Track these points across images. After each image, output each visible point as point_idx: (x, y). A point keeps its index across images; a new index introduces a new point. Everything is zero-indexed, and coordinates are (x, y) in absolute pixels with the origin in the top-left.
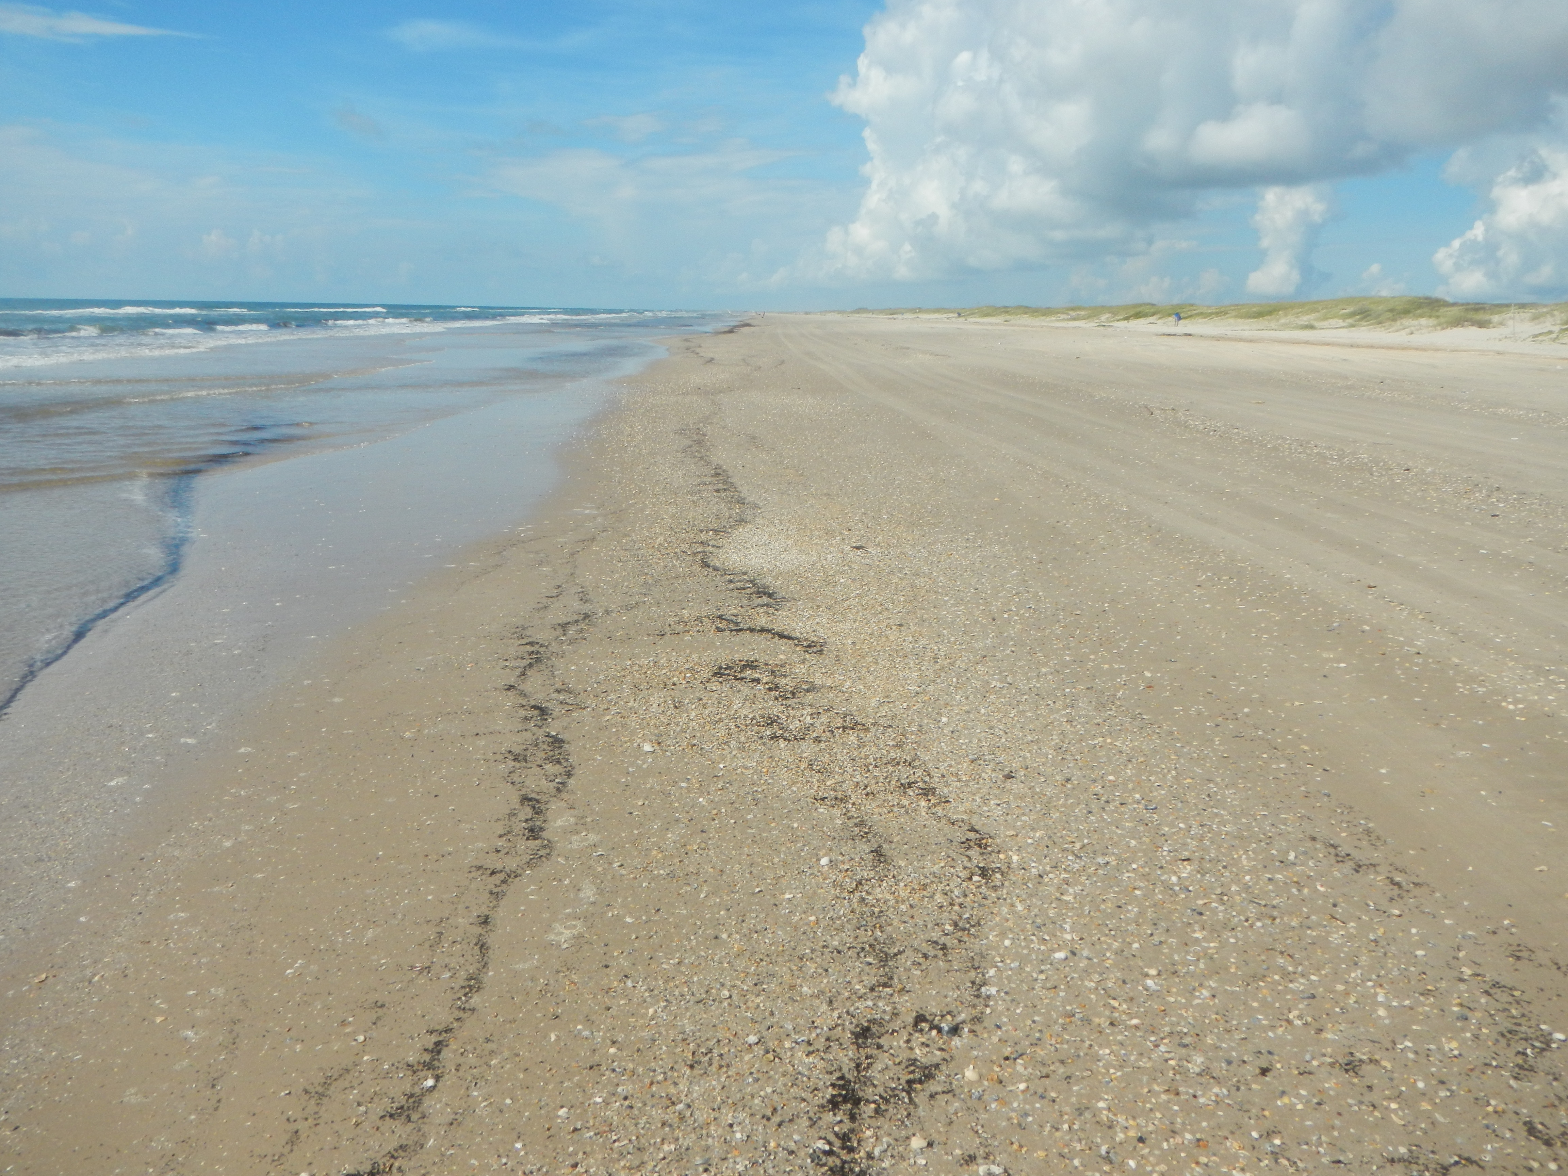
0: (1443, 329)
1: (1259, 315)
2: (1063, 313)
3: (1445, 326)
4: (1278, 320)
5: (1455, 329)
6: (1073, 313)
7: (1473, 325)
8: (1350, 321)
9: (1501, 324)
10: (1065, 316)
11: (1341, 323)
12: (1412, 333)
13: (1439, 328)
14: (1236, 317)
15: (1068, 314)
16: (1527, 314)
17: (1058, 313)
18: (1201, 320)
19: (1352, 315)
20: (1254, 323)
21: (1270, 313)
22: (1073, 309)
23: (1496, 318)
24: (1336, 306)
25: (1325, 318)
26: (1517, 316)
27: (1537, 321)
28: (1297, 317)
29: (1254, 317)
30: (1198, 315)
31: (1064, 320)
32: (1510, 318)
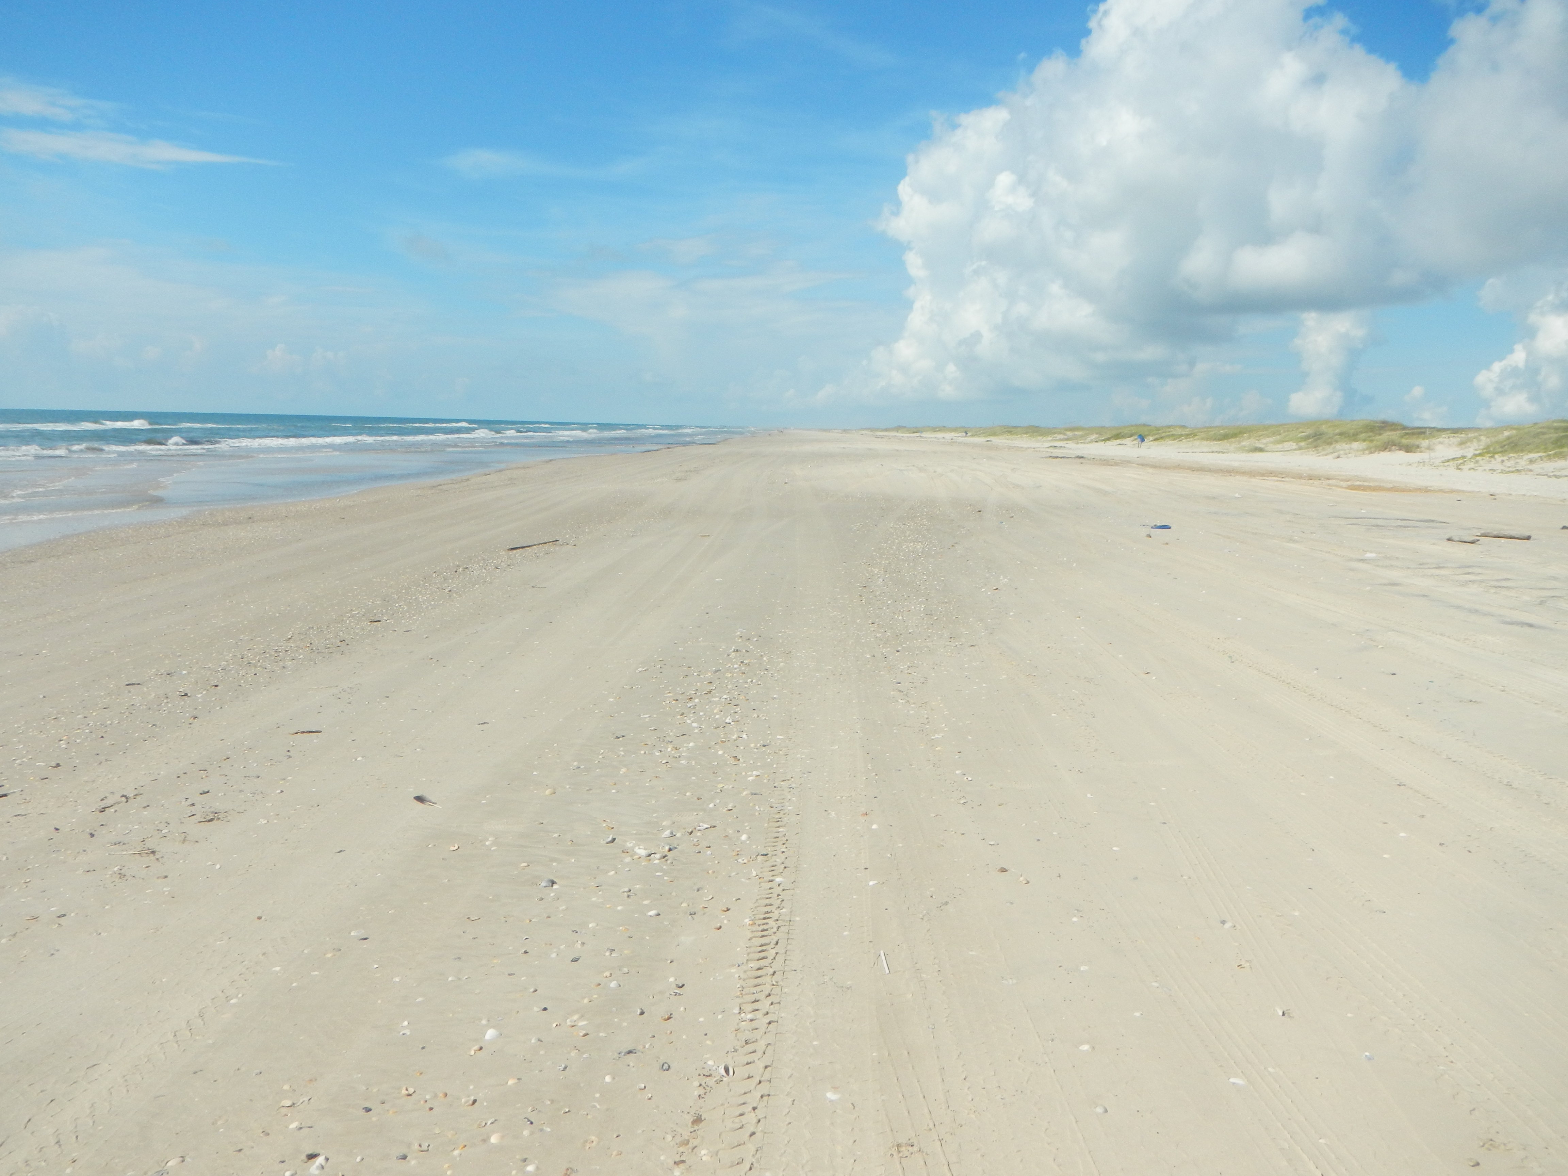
0: (1371, 453)
1: (1225, 437)
2: (1060, 433)
3: (1373, 450)
4: (1240, 442)
5: (1382, 453)
6: (1069, 434)
7: (1400, 450)
8: (1303, 444)
9: (1429, 448)
10: (1062, 437)
11: (1294, 445)
12: (1338, 457)
13: (1367, 452)
14: (1203, 439)
15: (1065, 434)
16: (1456, 439)
17: (1055, 433)
18: (1171, 442)
19: (1307, 438)
20: (1216, 445)
21: (1234, 435)
22: (1072, 429)
23: (1425, 443)
24: (1297, 429)
25: (1282, 442)
26: (1447, 440)
27: (1463, 446)
28: (1258, 440)
29: (1219, 440)
30: (1169, 436)
31: (1061, 440)
32: (1440, 443)
